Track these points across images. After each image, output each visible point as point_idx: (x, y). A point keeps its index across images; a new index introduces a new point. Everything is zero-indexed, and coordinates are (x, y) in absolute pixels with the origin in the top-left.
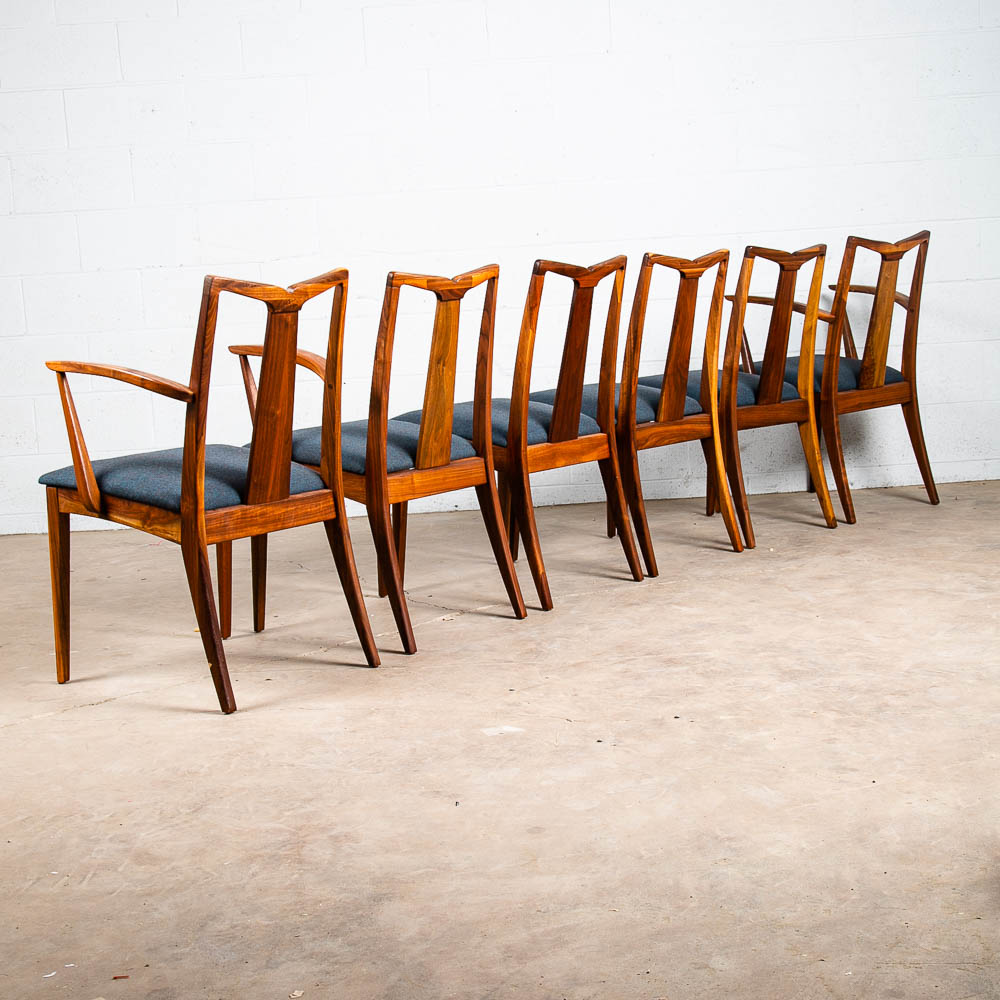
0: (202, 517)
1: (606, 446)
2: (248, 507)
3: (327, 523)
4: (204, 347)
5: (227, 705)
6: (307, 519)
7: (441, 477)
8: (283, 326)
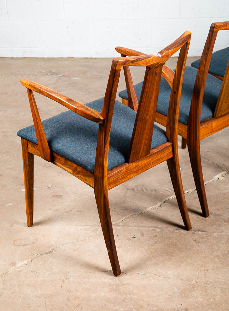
0: (106, 179)
2: (129, 164)
3: (168, 161)
4: (111, 96)
5: (116, 271)
6: (159, 161)
8: (154, 75)
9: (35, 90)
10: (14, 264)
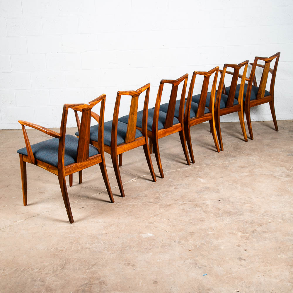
0: (64, 169)
1: (181, 127)
2: (77, 163)
3: (100, 164)
4: (64, 124)
5: (71, 221)
6: (94, 164)
7: (132, 145)
8: (86, 114)
9: (25, 124)
10: (16, 222)
